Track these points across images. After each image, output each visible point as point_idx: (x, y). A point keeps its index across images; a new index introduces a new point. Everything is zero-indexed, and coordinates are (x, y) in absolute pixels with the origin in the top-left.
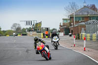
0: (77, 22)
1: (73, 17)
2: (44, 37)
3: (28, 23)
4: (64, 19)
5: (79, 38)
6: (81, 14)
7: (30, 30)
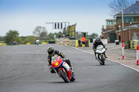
0: (126, 24)
1: (121, 17)
2: (80, 46)
3: (57, 26)
4: (108, 21)
5: (129, 47)
6: (132, 13)
7: (59, 36)
